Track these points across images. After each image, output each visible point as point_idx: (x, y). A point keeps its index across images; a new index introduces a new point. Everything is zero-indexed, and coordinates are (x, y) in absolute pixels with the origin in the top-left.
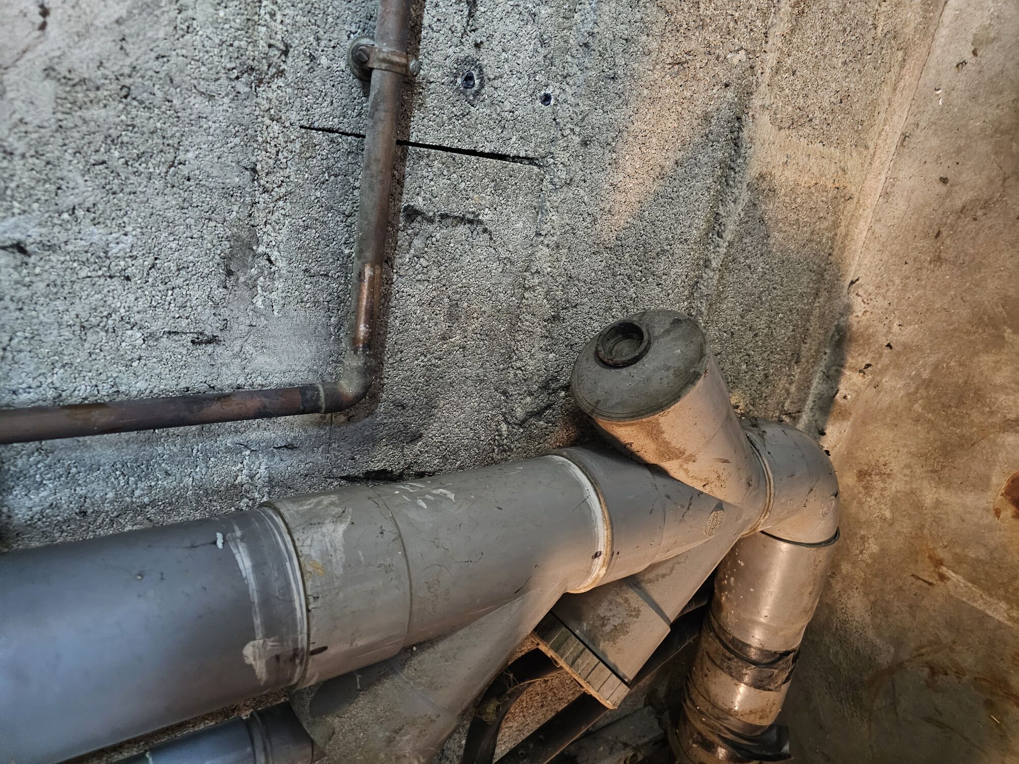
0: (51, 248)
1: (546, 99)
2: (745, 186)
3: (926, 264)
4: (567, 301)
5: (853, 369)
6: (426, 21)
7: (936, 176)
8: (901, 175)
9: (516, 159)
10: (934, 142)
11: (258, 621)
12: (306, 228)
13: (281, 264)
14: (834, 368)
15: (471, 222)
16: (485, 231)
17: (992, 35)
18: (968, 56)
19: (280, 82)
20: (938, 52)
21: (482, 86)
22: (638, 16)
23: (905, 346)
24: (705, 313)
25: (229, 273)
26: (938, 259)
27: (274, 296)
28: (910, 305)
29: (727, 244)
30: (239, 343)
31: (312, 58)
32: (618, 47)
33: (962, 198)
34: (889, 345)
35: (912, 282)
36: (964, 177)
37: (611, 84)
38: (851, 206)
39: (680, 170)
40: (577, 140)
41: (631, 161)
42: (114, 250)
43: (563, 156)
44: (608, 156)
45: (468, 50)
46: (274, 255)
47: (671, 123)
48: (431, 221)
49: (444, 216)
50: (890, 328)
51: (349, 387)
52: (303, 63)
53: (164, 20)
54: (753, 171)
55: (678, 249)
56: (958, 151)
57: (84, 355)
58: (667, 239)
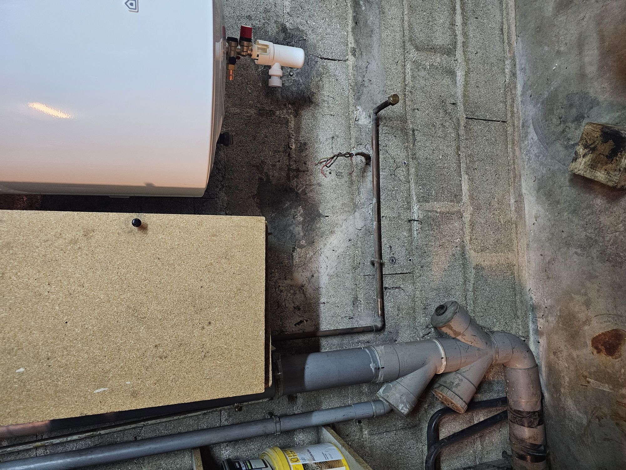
0: (328, 303)
1: (410, 260)
2: (472, 268)
3: (546, 280)
4: (427, 304)
5: (539, 318)
6: (382, 253)
7: (539, 254)
8: (531, 255)
9: (406, 273)
10: (535, 245)
11: (372, 360)
12: (366, 294)
13: (362, 301)
14: (534, 319)
15: (399, 288)
16: (402, 289)
17: (538, 215)
18: (535, 221)
19: (359, 269)
20: (528, 221)
21: (396, 261)
22: (427, 239)
23: (551, 306)
24: (473, 304)
25: (354, 304)
26: (548, 278)
27: (362, 308)
28: (547, 293)
29: (472, 284)
30: (356, 318)
31: (364, 264)
32: (424, 246)
33: (548, 259)
34: (546, 307)
35: (544, 286)
36: (546, 253)
37: (425, 254)
38: (516, 267)
39: (450, 268)
40: (420, 267)
41: (435, 268)
42: (336, 302)
43: (417, 271)
44: (428, 269)
45: (392, 255)
46: (361, 300)
47: (444, 258)
48: (390, 289)
49: (392, 288)
50: (544, 301)
51: (379, 325)
52: (362, 265)
53: (342, 264)
54: (474, 264)
55: (457, 288)
56: (542, 246)
57: (332, 322)
58: (452, 285)
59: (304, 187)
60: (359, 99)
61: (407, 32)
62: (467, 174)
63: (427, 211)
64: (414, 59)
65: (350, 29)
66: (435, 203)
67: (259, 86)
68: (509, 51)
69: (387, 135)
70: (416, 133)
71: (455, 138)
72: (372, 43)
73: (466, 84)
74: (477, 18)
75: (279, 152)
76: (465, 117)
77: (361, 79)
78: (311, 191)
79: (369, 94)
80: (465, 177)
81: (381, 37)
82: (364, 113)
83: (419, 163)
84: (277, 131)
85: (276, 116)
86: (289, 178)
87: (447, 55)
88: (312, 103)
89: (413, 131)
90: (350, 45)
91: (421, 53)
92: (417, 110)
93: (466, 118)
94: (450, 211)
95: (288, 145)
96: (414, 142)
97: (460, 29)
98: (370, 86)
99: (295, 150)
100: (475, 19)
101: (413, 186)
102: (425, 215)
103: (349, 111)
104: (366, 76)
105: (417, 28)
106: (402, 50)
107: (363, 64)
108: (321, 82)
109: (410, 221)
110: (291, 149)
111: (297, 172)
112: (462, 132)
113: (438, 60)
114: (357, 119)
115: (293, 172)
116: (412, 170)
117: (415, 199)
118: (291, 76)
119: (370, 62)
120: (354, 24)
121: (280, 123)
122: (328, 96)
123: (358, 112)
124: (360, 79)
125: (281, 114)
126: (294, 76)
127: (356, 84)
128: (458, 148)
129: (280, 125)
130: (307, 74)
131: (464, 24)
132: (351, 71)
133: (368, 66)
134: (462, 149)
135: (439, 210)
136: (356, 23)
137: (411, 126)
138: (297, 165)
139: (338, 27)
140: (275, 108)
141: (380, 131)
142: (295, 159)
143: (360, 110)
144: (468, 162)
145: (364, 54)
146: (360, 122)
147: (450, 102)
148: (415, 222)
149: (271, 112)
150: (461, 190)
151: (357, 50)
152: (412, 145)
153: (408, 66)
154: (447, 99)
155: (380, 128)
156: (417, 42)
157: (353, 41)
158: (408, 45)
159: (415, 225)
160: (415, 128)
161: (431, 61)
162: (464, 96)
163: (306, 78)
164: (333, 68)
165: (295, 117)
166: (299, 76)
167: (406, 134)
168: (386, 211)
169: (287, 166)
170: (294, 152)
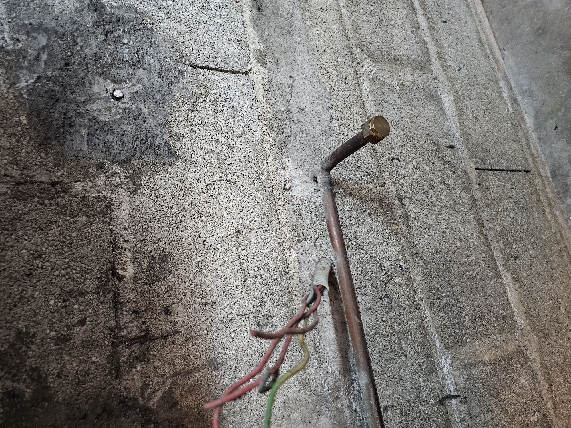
59: (169, 381)
60: (285, 144)
61: (351, 33)
62: (508, 270)
63: (467, 366)
64: (372, 75)
65: (247, 17)
66: (477, 342)
67: (19, 123)
68: (498, 69)
69: (354, 212)
70: (406, 202)
71: (471, 206)
72: (295, 45)
73: (460, 115)
74: (446, 22)
75: (82, 293)
76: (474, 167)
77: (283, 108)
78: (191, 390)
79: (304, 136)
80: (507, 276)
81: (308, 35)
82: (301, 173)
83: (425, 263)
84: (74, 235)
85: (73, 196)
86: (118, 369)
87: (421, 70)
88: (178, 157)
89: (400, 200)
90: (251, 46)
91: (380, 66)
92: (396, 161)
93: (476, 169)
94: (506, 353)
95: (114, 269)
96: (407, 221)
97: (428, 34)
98: (302, 119)
99: (136, 279)
100: (443, 24)
101: (427, 313)
102: (466, 377)
103: (269, 172)
104: (292, 101)
105: (366, 29)
106: (348, 60)
107: (284, 80)
108: (195, 113)
109: (442, 401)
110: (121, 278)
111: (142, 344)
112: (477, 194)
113: (409, 77)
114: (287, 187)
115: (128, 347)
116: (418, 280)
117: (438, 343)
118: (118, 99)
119: (296, 77)
120: (255, 12)
121: (85, 214)
122: (217, 141)
123: (287, 172)
124: (281, 107)
125: (88, 189)
126: (125, 100)
127: (275, 116)
128: (480, 223)
129: (85, 218)
130: (159, 96)
131: (432, 28)
132: (260, 92)
133: (294, 84)
134: (488, 224)
135: (487, 359)
136: (259, 10)
137: (394, 191)
138: (144, 323)
139: (224, 12)
140: (69, 175)
141: (340, 207)
142: (134, 305)
143: (291, 167)
144: (503, 247)
145: (282, 63)
146: (294, 192)
147: (444, 144)
148: (454, 401)
149: (58, 187)
150: (509, 304)
151: (267, 56)
152: (404, 228)
153: (366, 85)
154: (440, 140)
155: (338, 202)
156: (371, 48)
157: (257, 39)
158: (357, 51)
159: (454, 407)
160: (403, 193)
161: (399, 78)
162: (463, 133)
163: (156, 103)
164: (222, 84)
165: (133, 193)
166: (139, 99)
167: (389, 207)
168: (388, 393)
169: (111, 330)
170: (131, 285)
